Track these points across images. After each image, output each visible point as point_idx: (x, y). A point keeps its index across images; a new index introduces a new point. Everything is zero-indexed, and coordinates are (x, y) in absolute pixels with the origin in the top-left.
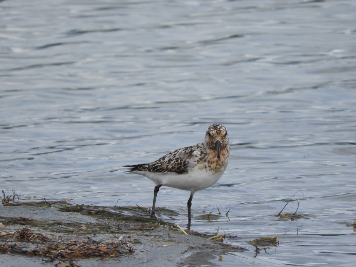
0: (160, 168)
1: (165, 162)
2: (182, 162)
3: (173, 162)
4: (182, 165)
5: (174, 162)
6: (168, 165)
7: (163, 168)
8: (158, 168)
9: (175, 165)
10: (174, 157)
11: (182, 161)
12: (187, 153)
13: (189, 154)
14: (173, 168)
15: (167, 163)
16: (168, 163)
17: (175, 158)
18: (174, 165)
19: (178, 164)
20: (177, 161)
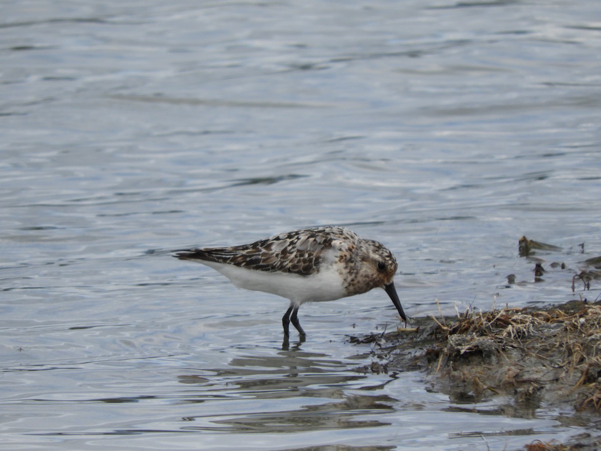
0: (265, 264)
1: (275, 255)
2: (312, 259)
3: (293, 256)
4: (313, 263)
5: (296, 256)
6: (282, 260)
7: (272, 265)
8: (261, 263)
9: (298, 262)
10: (293, 248)
11: (312, 257)
12: (320, 244)
13: (323, 245)
14: (294, 267)
15: (280, 256)
16: (281, 258)
17: (296, 249)
18: (296, 262)
19: (305, 261)
20: (302, 255)
